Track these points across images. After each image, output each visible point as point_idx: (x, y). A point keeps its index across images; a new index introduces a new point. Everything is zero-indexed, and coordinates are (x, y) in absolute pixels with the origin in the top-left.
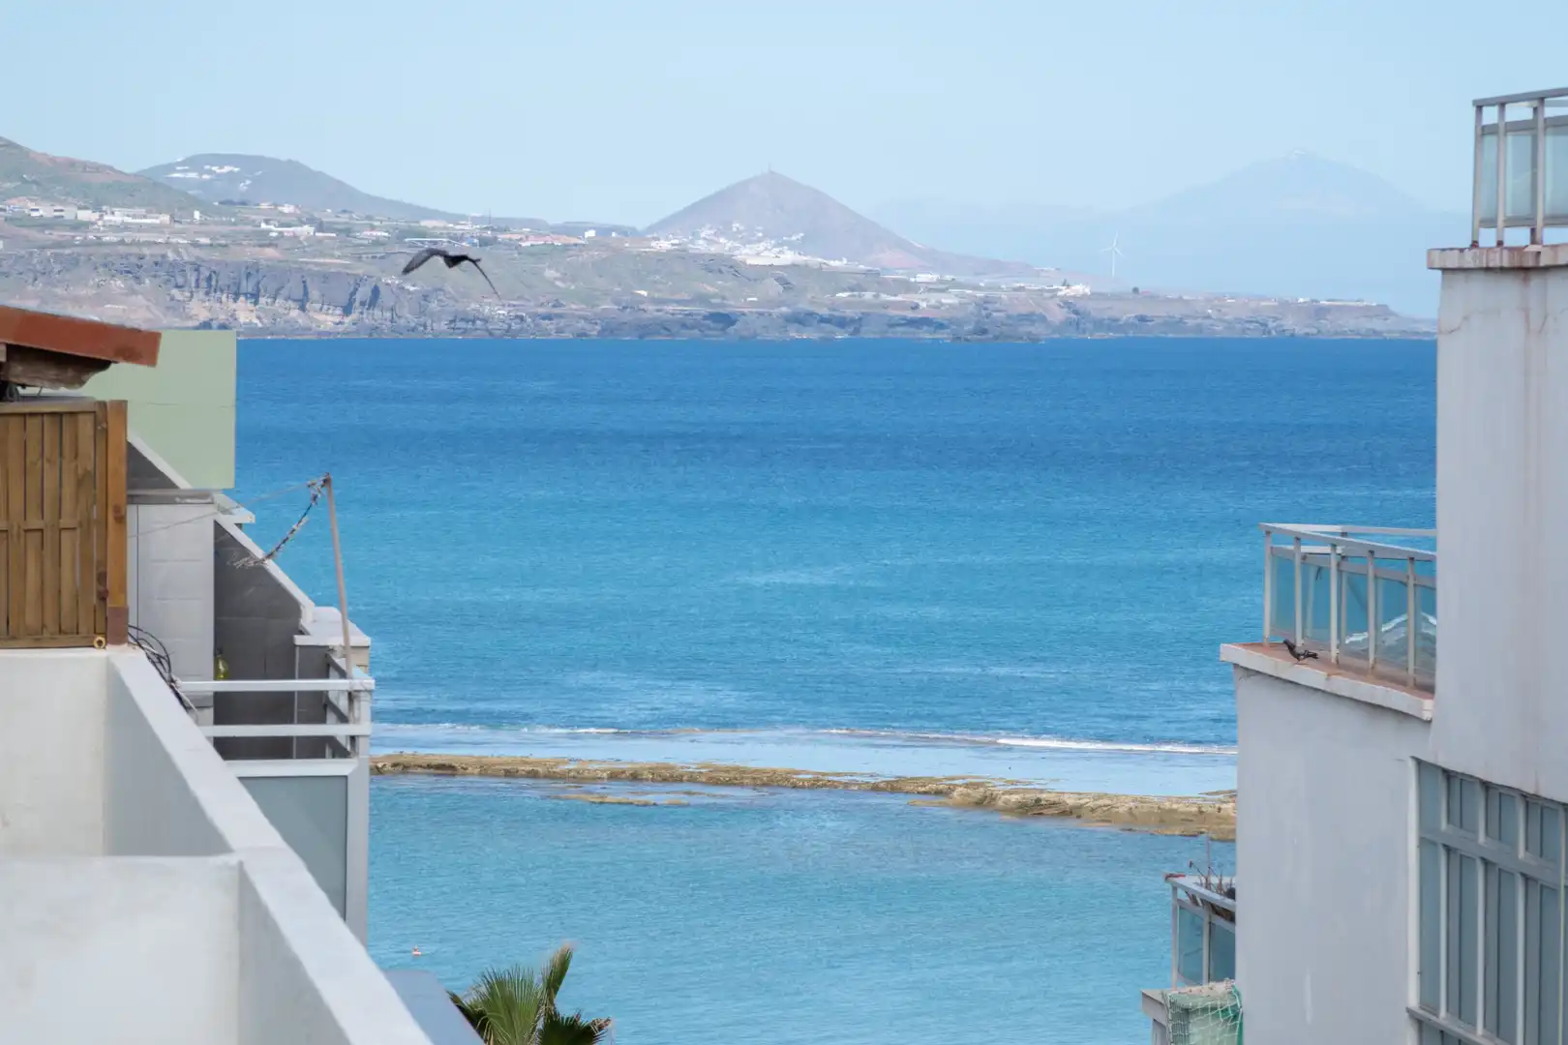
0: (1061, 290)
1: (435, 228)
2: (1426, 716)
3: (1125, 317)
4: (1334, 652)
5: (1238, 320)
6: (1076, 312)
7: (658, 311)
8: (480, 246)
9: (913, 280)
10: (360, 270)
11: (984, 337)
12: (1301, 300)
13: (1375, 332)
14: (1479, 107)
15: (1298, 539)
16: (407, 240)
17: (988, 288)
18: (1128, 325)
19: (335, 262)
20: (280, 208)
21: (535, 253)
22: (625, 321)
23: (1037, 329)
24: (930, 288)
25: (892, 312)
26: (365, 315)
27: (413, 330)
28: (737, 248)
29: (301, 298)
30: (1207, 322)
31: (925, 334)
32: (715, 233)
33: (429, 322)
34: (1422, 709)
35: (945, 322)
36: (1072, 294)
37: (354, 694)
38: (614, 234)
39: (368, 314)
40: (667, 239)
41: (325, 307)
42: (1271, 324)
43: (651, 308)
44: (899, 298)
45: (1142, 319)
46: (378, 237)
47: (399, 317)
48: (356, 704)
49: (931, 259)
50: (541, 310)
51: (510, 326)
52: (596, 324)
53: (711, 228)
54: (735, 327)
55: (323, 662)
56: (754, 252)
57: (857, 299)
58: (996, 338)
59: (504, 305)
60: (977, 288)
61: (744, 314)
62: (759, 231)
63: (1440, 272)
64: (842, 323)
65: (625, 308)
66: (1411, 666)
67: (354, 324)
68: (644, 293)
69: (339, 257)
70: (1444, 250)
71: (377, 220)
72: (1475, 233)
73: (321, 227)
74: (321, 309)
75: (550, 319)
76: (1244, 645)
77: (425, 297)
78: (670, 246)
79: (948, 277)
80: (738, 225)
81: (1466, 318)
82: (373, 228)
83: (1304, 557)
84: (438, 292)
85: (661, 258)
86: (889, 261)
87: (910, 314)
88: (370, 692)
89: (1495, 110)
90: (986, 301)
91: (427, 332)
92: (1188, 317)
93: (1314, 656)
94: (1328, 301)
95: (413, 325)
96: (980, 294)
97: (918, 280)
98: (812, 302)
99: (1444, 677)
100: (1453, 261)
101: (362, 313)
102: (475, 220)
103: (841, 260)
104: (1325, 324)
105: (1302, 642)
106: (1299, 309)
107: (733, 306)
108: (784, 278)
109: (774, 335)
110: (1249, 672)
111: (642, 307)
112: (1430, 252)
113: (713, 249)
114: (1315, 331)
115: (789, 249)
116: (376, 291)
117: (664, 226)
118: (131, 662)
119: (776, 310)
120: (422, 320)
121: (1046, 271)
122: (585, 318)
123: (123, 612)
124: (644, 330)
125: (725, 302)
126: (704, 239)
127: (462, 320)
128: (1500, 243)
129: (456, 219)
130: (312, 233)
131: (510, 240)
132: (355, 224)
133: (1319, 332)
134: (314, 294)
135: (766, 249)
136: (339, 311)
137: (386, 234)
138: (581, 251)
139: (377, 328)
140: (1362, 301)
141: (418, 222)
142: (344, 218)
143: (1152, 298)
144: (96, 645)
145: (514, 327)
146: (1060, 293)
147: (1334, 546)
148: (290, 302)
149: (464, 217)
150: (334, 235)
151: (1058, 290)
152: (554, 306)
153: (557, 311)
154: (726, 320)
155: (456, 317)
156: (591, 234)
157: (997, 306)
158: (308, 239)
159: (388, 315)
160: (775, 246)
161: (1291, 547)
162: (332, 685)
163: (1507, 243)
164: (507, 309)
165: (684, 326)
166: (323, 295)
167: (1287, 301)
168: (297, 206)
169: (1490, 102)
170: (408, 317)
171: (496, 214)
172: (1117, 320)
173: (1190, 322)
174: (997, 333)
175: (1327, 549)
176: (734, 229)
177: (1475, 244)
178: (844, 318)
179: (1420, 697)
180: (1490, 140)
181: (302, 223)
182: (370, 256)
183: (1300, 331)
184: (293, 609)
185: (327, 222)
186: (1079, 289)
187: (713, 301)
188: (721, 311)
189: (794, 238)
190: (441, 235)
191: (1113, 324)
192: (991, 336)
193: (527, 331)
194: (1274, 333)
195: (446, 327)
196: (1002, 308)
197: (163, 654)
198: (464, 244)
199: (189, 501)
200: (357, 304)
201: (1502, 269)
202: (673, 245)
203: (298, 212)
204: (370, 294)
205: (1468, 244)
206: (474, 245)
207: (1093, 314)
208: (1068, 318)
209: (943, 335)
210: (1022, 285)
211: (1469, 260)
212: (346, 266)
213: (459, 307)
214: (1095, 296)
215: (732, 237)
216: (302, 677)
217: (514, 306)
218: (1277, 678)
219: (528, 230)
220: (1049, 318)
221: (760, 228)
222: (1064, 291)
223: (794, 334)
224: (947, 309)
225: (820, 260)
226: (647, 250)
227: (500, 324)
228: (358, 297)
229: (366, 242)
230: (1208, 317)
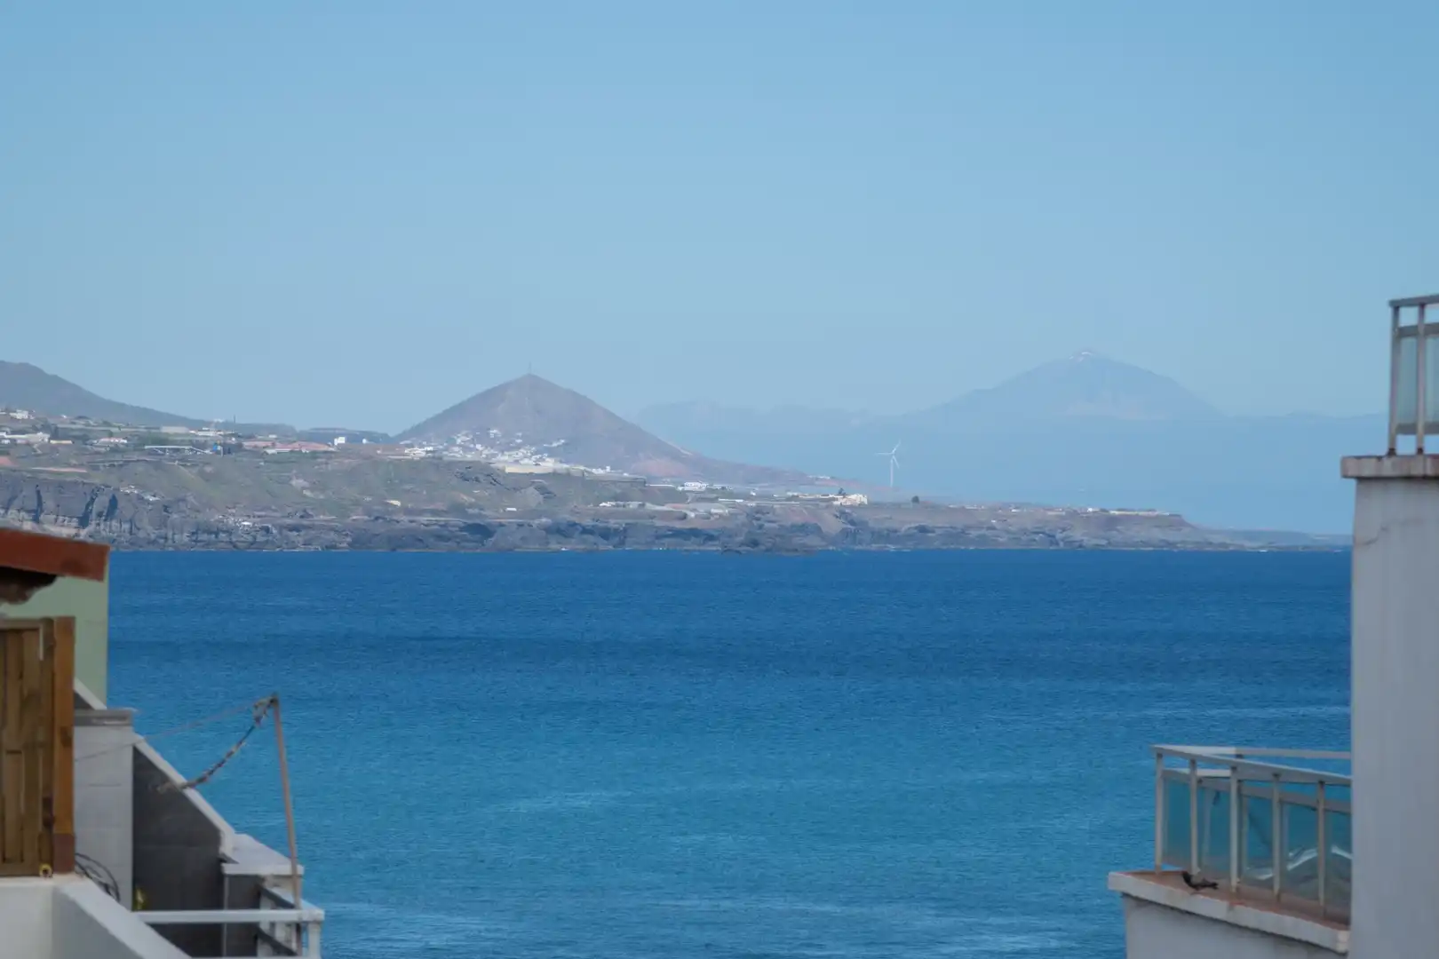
0: (837, 499)
1: (177, 435)
2: (1341, 948)
3: (903, 529)
4: (1235, 881)
5: (1025, 531)
6: (852, 523)
7: (411, 522)
8: (224, 454)
9: (680, 488)
10: (97, 480)
11: (756, 549)
12: (1090, 510)
13: (1169, 544)
14: (1396, 306)
15: (1193, 761)
16: (146, 447)
17: (759, 497)
18: (909, 536)
19: (70, 472)
20: (12, 414)
21: (279, 460)
22: (377, 533)
23: (813, 541)
24: (701, 497)
25: (658, 523)
26: (102, 526)
27: (154, 542)
28: (494, 456)
29: (35, 508)
30: (989, 533)
31: (691, 545)
32: (473, 439)
33: (170, 535)
34: (1336, 941)
35: (716, 534)
36: (848, 503)
37: (302, 925)
38: (364, 441)
39: (106, 526)
40: (421, 446)
41: (61, 518)
42: (1059, 536)
43: (404, 518)
44: (665, 508)
45: (923, 530)
46: (116, 445)
47: (139, 529)
48: (304, 935)
49: (700, 467)
50: (289, 521)
51: (255, 538)
52: (347, 535)
53: (467, 435)
54: (493, 539)
55: (255, 892)
56: (511, 460)
57: (621, 509)
58: (768, 550)
59: (249, 516)
60: (748, 497)
61: (501, 525)
62: (518, 437)
63: (1353, 482)
64: (606, 534)
65: (377, 518)
66: (1322, 896)
67: (90, 536)
68: (397, 503)
69: (75, 466)
70: (1359, 458)
71: (115, 427)
72: (1392, 440)
73: (56, 434)
74: (56, 520)
75: (298, 530)
76: (1135, 874)
77: (166, 508)
78: (424, 454)
79: (718, 486)
80: (495, 431)
81: (1384, 529)
82: (111, 435)
83: (1200, 781)
84: (181, 504)
85: (414, 465)
86: (656, 469)
87: (678, 525)
88: (318, 923)
89: (1414, 311)
90: (759, 510)
91: (167, 544)
92: (969, 527)
93: (1214, 886)
94: (1119, 510)
95: (153, 537)
96: (753, 504)
97: (686, 489)
98: (573, 512)
99: (1361, 907)
100: (1369, 470)
101: (98, 524)
102: (218, 427)
103: (604, 468)
104: (1116, 536)
105: (1199, 870)
106: (1088, 519)
107: (490, 516)
108: (547, 486)
109: (534, 547)
110: (1142, 903)
111: (395, 518)
112: (1344, 460)
113: (469, 457)
114: (1104, 542)
115: (548, 457)
116: (113, 502)
117: (418, 433)
118: (82, 891)
119: (537, 522)
120: (163, 531)
121: (822, 480)
122: (332, 529)
123: (69, 839)
124: (397, 542)
125: (483, 513)
126: (460, 446)
127: (204, 532)
128: (1420, 451)
129: (199, 425)
130: (47, 440)
131: (256, 447)
132: (90, 431)
133: (1109, 543)
134: (49, 503)
135: (525, 457)
136: (75, 522)
137: (125, 441)
138: (331, 458)
139: (114, 540)
140: (1153, 510)
141: (158, 428)
142: (80, 425)
143: (933, 508)
144: (41, 873)
145: (260, 538)
146: (835, 503)
147: (1234, 769)
148: (23, 514)
149: (208, 424)
150: (70, 442)
151: (834, 499)
152: (302, 517)
153: (305, 522)
154: (482, 531)
155: (198, 530)
156: (341, 440)
157: (770, 516)
158: (42, 446)
159: (126, 526)
160: (533, 454)
161: (1186, 771)
162: (263, 916)
163: (1429, 450)
164: (252, 519)
165: (439, 537)
166: (58, 506)
167: (1075, 511)
168: (30, 412)
169: (1409, 303)
170: (148, 530)
171: (240, 420)
172: (896, 531)
173: (973, 533)
174: (769, 545)
175: (1226, 773)
176: (492, 436)
177: (1392, 452)
178: (609, 529)
179: (1333, 927)
180: (1408, 342)
181: (36, 430)
182: (107, 464)
183: (1089, 542)
184: (214, 835)
185: (62, 428)
186: (857, 498)
187: (471, 511)
188: (478, 521)
189: (555, 445)
190: (182, 442)
191: (890, 535)
192: (763, 548)
193: (272, 542)
194: (1062, 544)
195: (188, 539)
196: (773, 518)
197: (110, 882)
198: (207, 451)
199: (106, 722)
200: (94, 515)
201: (1425, 478)
202: (427, 452)
203: (32, 418)
204: (107, 504)
205: (1383, 451)
206: (218, 452)
207: (871, 524)
208: (843, 529)
209: (713, 547)
210: (796, 494)
211: (1388, 468)
212: (81, 475)
213: (201, 517)
214: (874, 506)
215: (490, 443)
216: (233, 906)
217: (259, 517)
218: (1172, 908)
219: (274, 436)
220: (824, 529)
221: (520, 434)
222: (840, 501)
223: (554, 546)
224: (717, 519)
225: (582, 468)
226: (402, 457)
227: (245, 536)
228: (96, 508)
229: (103, 450)
230: (992, 528)
